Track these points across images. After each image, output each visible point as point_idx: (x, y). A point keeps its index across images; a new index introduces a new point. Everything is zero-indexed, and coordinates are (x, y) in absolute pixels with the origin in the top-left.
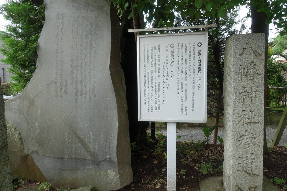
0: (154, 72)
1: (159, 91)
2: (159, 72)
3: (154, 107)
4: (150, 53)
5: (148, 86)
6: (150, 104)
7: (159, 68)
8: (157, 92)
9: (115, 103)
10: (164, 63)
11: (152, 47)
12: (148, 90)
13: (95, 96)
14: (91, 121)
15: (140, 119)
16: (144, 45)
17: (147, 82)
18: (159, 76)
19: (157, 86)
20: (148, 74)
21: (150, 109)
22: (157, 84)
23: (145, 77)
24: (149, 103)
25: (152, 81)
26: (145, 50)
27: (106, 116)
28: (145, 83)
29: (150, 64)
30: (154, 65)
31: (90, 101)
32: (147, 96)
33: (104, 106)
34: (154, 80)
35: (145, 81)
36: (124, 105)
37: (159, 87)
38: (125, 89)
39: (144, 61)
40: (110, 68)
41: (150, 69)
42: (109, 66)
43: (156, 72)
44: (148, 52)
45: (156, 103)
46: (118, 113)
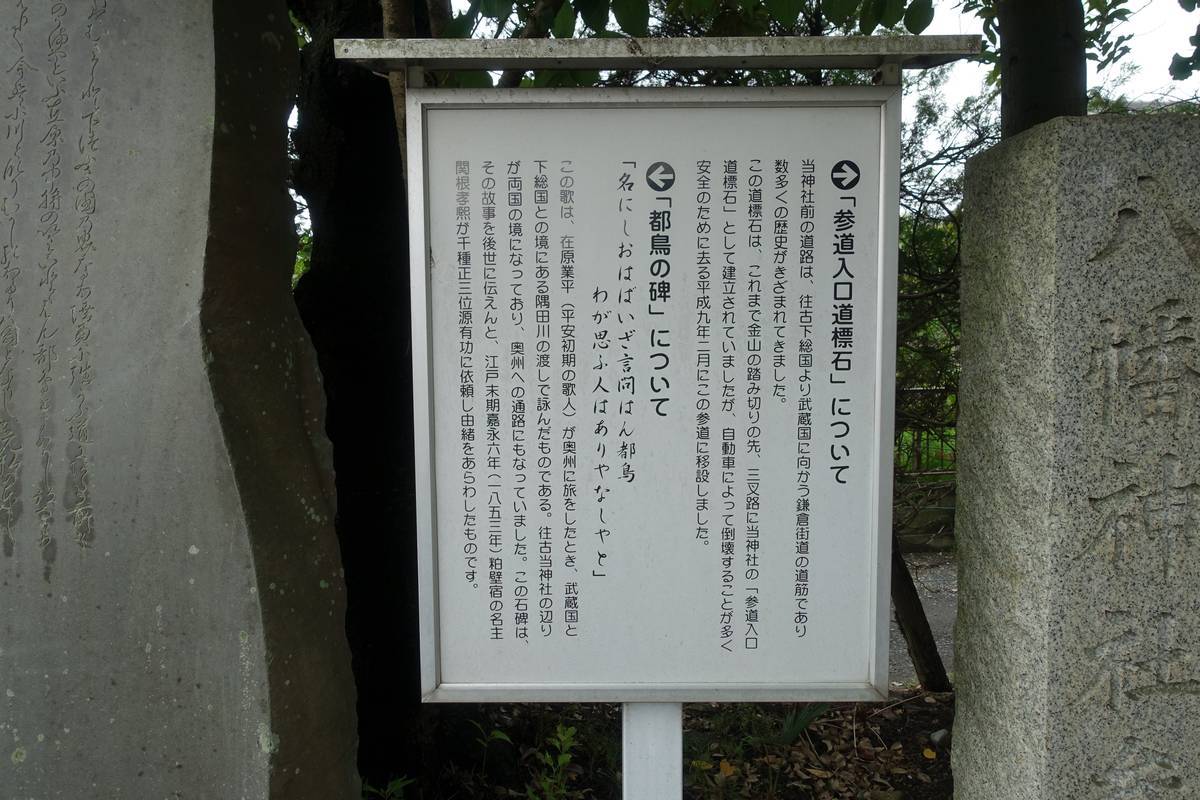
0: (531, 355)
1: (570, 490)
2: (568, 360)
3: (533, 599)
4: (502, 223)
5: (494, 453)
6: (508, 584)
7: (568, 331)
8: (557, 499)
9: (249, 585)
10: (601, 296)
11: (516, 182)
12: (493, 480)
13: (88, 534)
14: (61, 727)
15: (437, 687)
16: (462, 166)
17: (481, 428)
18: (568, 389)
19: (557, 454)
20: (493, 372)
21: (509, 613)
22: (556, 441)
23: (467, 391)
24: (499, 575)
25: (518, 421)
26: (463, 197)
27: (179, 680)
28: (468, 435)
29: (504, 298)
30: (530, 309)
31: (47, 575)
32: (483, 527)
33: (159, 609)
34: (531, 414)
35: (468, 419)
36: (323, 584)
37: (569, 461)
38: (328, 465)
39: (464, 278)
40: (207, 321)
41: (507, 332)
42: (194, 312)
43: (544, 360)
44: (490, 213)
45: (547, 574)
46: (267, 659)
